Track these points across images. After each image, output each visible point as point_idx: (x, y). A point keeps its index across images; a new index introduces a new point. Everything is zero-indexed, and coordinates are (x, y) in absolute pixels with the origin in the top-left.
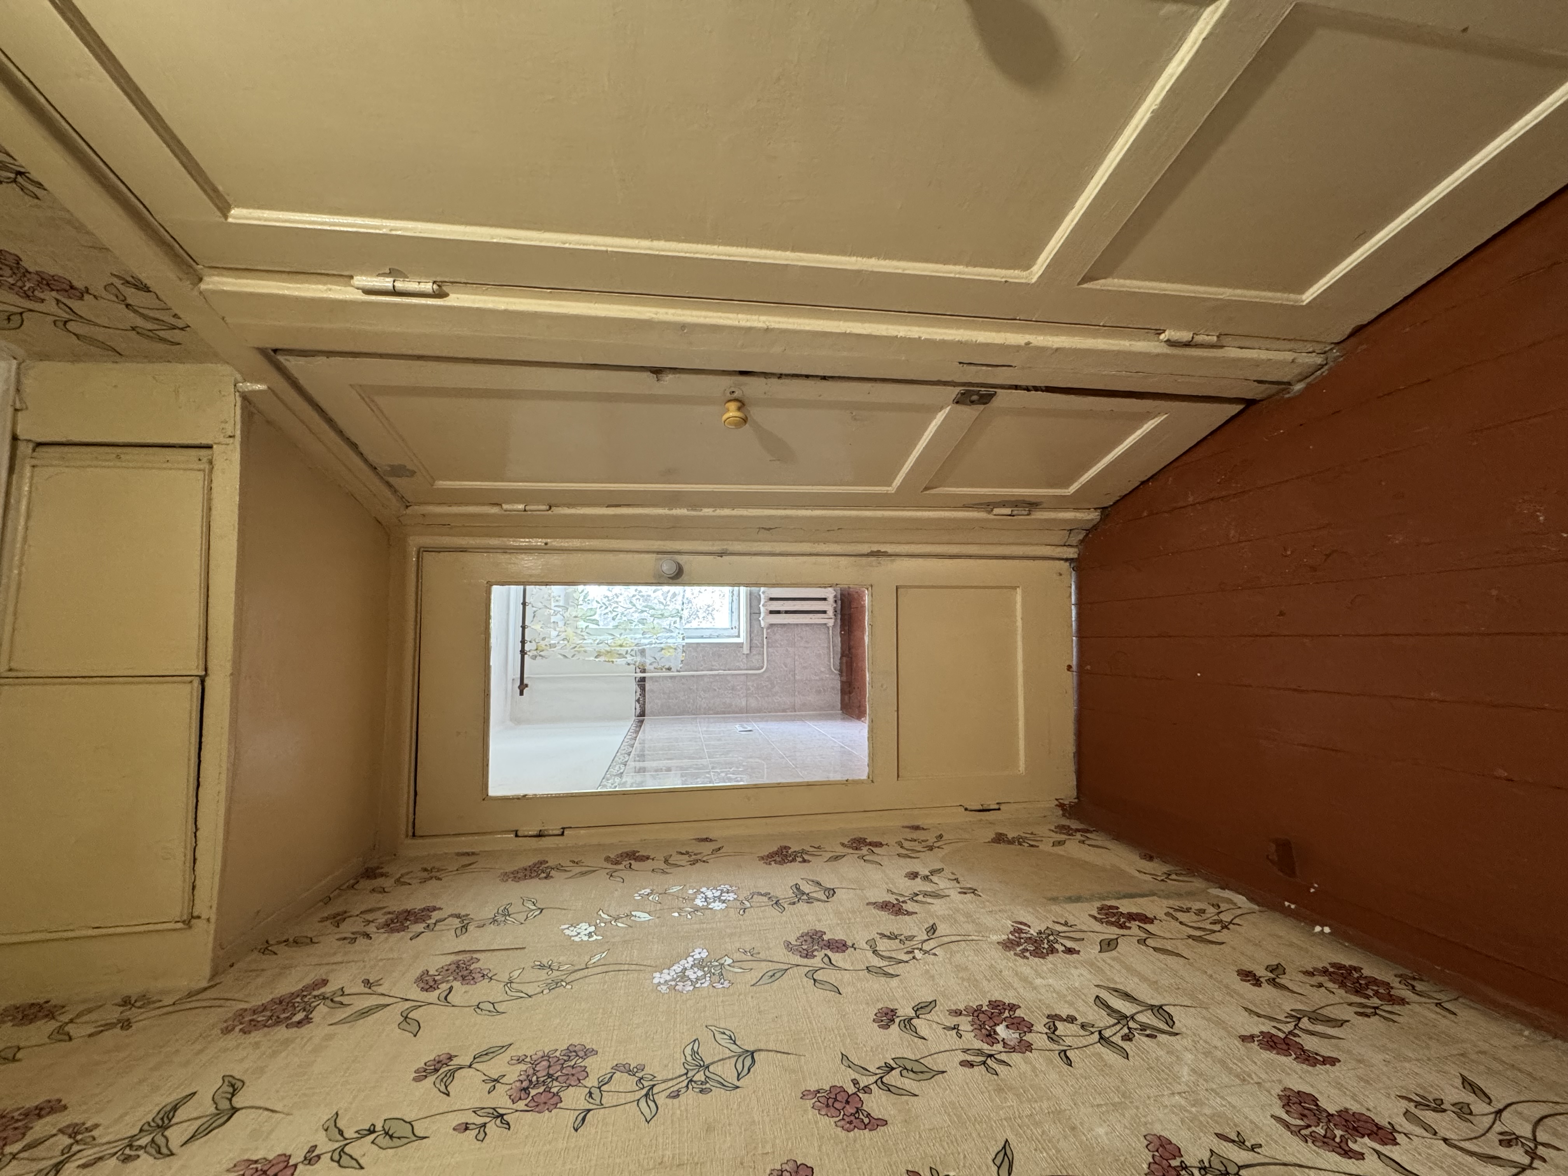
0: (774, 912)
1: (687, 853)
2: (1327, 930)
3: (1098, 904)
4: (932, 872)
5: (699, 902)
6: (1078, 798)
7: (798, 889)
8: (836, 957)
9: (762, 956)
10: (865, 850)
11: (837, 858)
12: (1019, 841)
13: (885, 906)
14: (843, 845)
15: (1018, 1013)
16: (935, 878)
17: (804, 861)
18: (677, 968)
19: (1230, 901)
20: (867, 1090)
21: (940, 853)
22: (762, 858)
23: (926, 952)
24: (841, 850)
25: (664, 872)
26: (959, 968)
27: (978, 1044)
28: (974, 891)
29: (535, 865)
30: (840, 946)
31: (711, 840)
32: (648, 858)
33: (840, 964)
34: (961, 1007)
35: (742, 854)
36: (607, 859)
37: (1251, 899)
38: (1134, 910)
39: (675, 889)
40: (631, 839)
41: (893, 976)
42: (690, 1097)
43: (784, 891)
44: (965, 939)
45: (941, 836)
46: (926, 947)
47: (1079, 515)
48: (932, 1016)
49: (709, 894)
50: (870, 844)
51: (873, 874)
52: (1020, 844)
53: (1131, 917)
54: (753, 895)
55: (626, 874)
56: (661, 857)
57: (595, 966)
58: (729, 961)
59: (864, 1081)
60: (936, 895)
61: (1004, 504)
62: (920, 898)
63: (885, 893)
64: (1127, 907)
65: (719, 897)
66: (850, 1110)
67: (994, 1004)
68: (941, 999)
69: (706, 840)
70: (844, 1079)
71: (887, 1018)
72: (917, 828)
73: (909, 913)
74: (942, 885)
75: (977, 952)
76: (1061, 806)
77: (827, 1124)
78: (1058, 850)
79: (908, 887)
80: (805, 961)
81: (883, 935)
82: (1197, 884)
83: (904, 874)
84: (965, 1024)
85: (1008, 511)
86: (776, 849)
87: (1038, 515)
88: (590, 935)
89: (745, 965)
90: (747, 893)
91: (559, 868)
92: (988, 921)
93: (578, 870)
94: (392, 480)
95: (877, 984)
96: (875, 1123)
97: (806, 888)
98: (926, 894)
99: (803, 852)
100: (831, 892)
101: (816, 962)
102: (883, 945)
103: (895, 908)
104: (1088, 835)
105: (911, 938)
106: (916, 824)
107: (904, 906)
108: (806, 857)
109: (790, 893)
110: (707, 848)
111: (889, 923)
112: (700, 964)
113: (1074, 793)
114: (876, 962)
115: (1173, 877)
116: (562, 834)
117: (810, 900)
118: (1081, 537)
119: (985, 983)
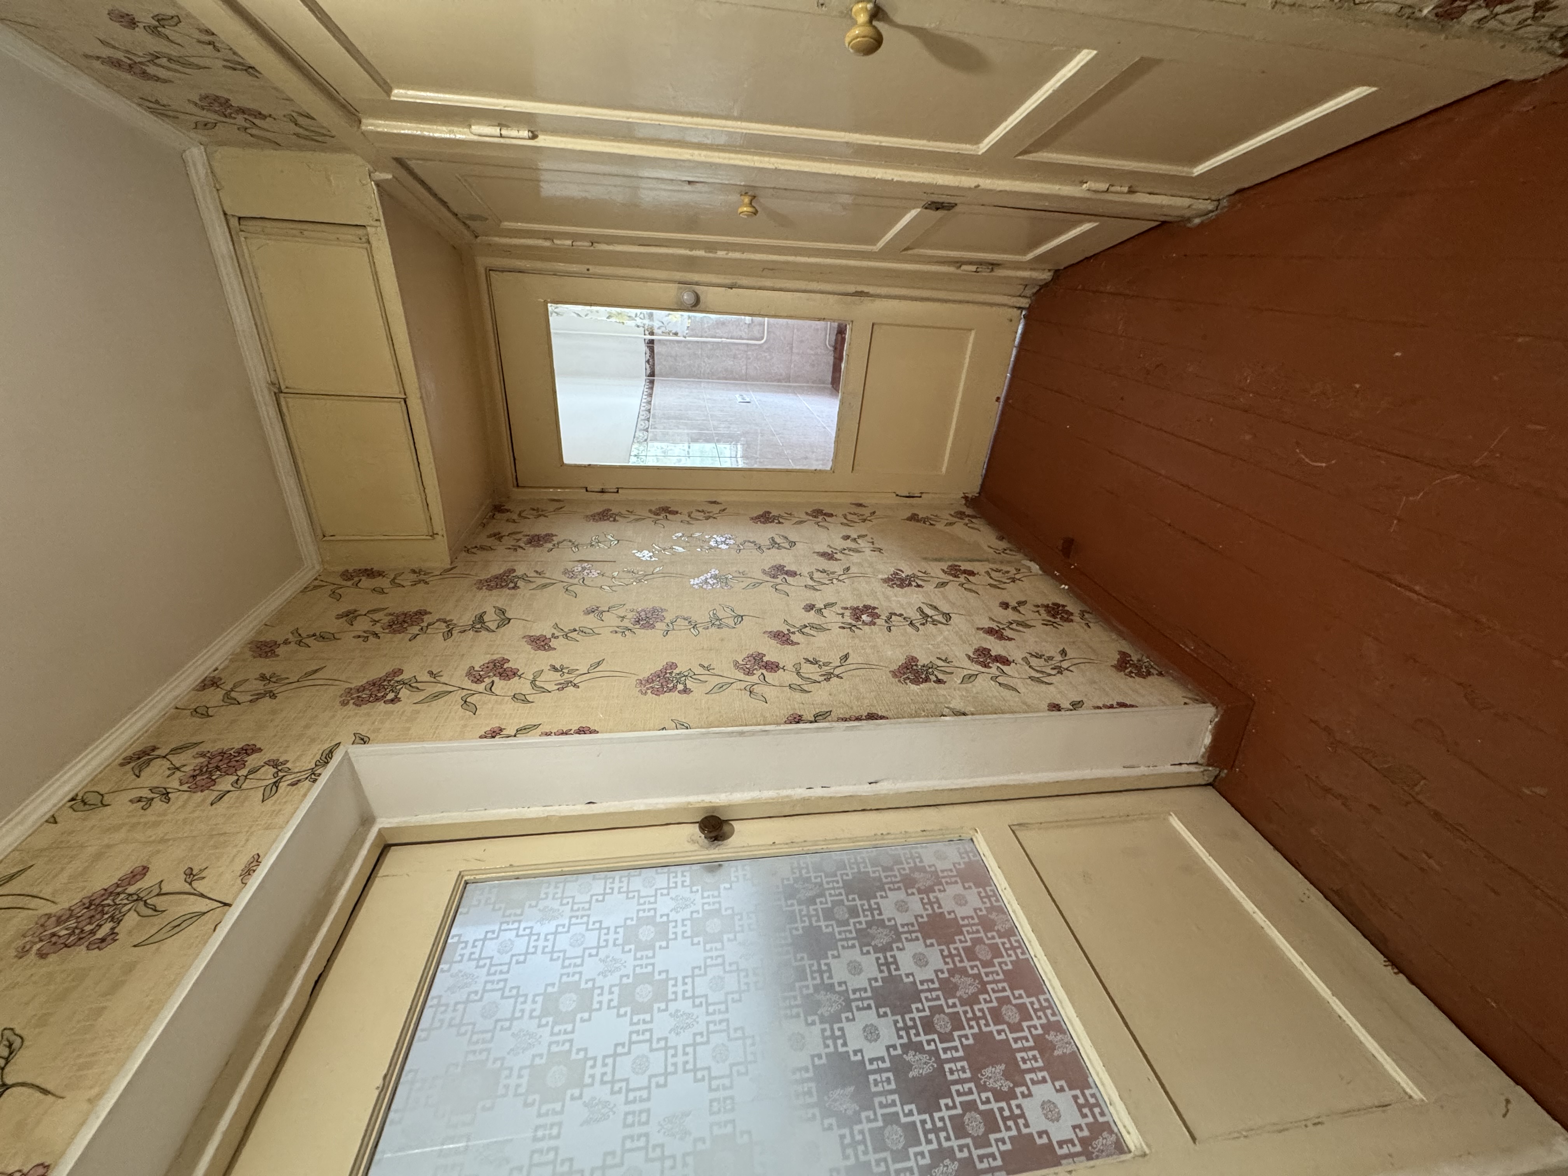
0: (756, 553)
1: (703, 511)
2: (1067, 587)
3: (950, 563)
4: (859, 537)
5: (712, 543)
6: (979, 493)
7: (773, 540)
8: (789, 579)
9: (749, 575)
10: (820, 518)
11: (801, 522)
12: (924, 520)
13: (824, 555)
14: (807, 513)
15: (876, 611)
16: (859, 541)
17: (779, 523)
18: (703, 578)
19: (1029, 568)
20: (794, 633)
21: (869, 524)
22: (752, 519)
23: (840, 581)
24: (804, 517)
25: (688, 523)
26: (854, 589)
27: (850, 621)
28: (880, 550)
29: (604, 511)
30: (793, 574)
31: (718, 503)
32: (677, 512)
33: (792, 583)
34: (849, 606)
35: (738, 514)
36: (650, 511)
37: (1041, 568)
38: (969, 569)
39: (697, 535)
40: (665, 498)
41: (817, 590)
42: (713, 630)
43: (764, 541)
44: (864, 575)
45: (874, 513)
46: (840, 578)
47: (1035, 275)
48: (833, 609)
49: (719, 539)
50: (825, 514)
51: (822, 534)
52: (924, 523)
53: (965, 572)
54: (745, 542)
55: (665, 522)
56: (685, 512)
57: (657, 573)
58: (730, 577)
59: (792, 630)
60: (856, 551)
61: (970, 263)
62: (846, 552)
63: (826, 546)
64: (965, 566)
65: (724, 542)
66: (784, 639)
67: (865, 606)
68: (839, 603)
69: (715, 502)
70: (784, 629)
71: (810, 607)
72: (860, 505)
73: (836, 560)
74: (862, 545)
75: (867, 583)
76: (966, 498)
77: (773, 642)
78: (948, 529)
79: (840, 544)
80: (772, 580)
81: (818, 570)
82: (1019, 556)
83: (841, 535)
84: (847, 613)
85: (974, 268)
86: (761, 513)
87: (1000, 272)
88: (651, 557)
89: (740, 579)
90: (742, 541)
91: (620, 514)
92: (881, 567)
93: (633, 517)
94: (468, 222)
95: (809, 594)
96: (793, 643)
97: (778, 540)
98: (850, 550)
99: (780, 516)
100: (793, 544)
101: (778, 581)
102: (817, 575)
103: (829, 556)
104: (973, 520)
105: (834, 573)
106: (861, 502)
107: (835, 556)
108: (781, 520)
109: (768, 543)
110: (715, 509)
111: (824, 564)
112: (715, 577)
113: (978, 490)
114: (811, 583)
115: (1008, 551)
116: (618, 492)
117: (779, 547)
118: (1035, 290)
119: (865, 597)
